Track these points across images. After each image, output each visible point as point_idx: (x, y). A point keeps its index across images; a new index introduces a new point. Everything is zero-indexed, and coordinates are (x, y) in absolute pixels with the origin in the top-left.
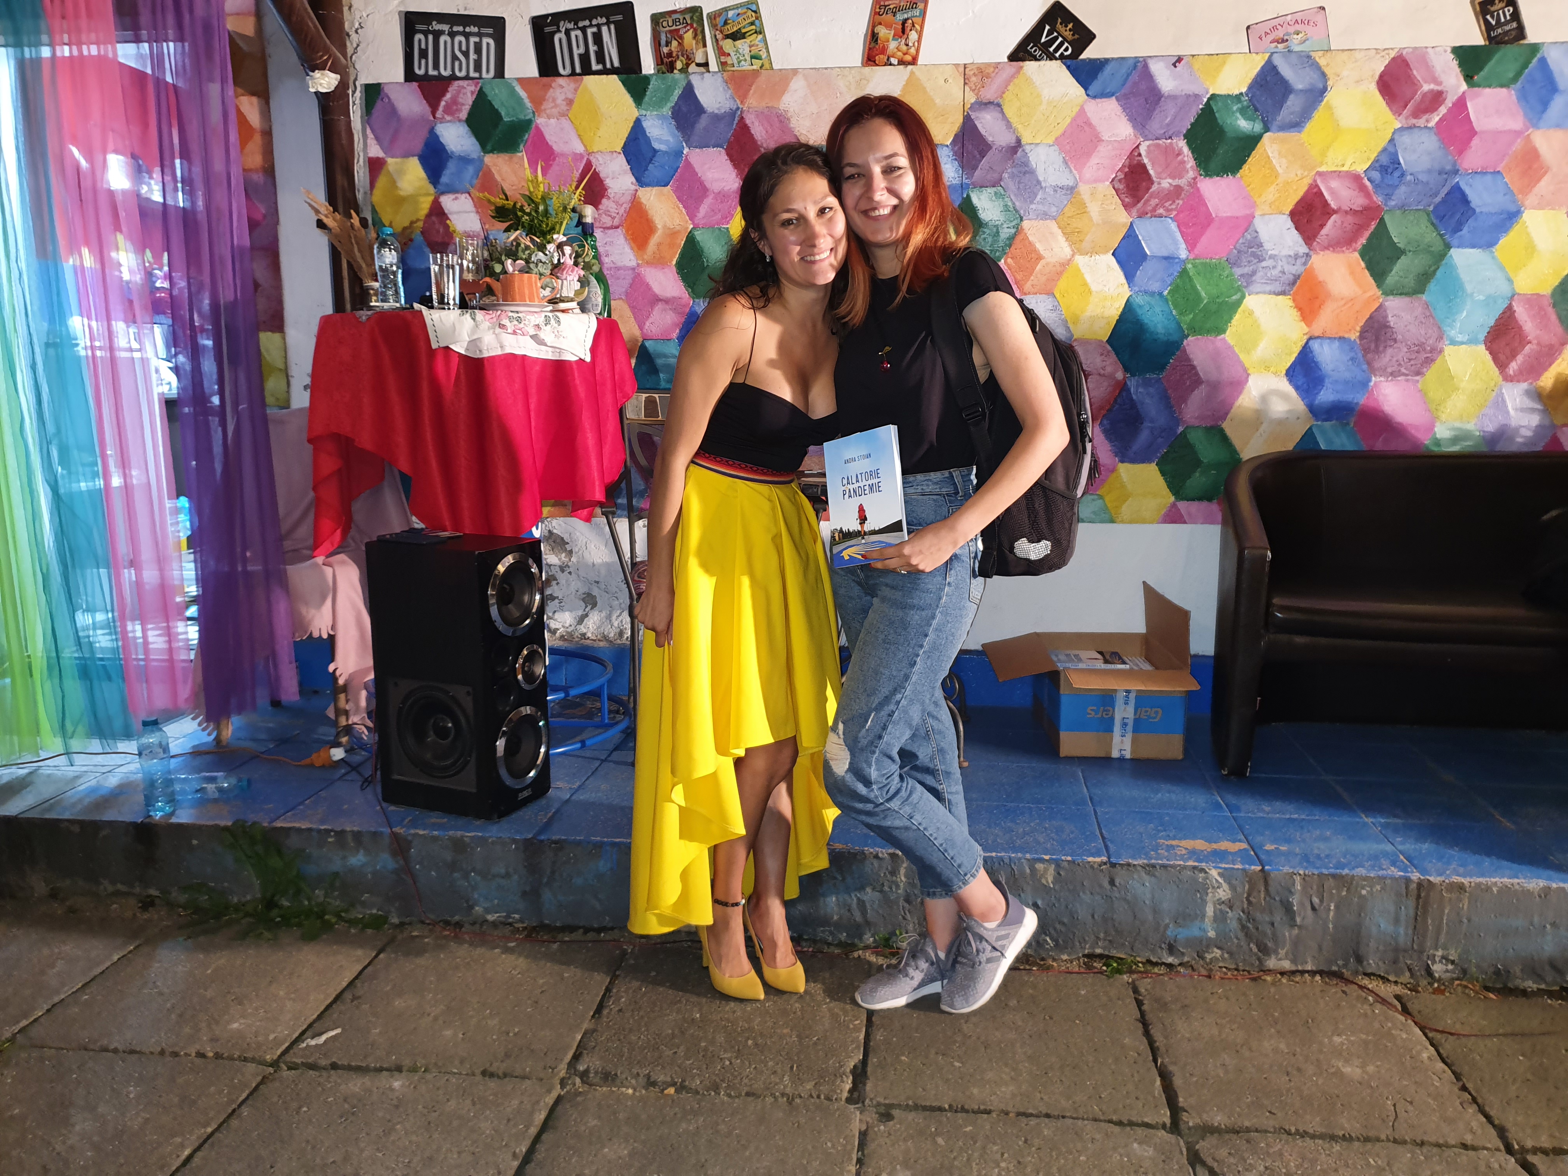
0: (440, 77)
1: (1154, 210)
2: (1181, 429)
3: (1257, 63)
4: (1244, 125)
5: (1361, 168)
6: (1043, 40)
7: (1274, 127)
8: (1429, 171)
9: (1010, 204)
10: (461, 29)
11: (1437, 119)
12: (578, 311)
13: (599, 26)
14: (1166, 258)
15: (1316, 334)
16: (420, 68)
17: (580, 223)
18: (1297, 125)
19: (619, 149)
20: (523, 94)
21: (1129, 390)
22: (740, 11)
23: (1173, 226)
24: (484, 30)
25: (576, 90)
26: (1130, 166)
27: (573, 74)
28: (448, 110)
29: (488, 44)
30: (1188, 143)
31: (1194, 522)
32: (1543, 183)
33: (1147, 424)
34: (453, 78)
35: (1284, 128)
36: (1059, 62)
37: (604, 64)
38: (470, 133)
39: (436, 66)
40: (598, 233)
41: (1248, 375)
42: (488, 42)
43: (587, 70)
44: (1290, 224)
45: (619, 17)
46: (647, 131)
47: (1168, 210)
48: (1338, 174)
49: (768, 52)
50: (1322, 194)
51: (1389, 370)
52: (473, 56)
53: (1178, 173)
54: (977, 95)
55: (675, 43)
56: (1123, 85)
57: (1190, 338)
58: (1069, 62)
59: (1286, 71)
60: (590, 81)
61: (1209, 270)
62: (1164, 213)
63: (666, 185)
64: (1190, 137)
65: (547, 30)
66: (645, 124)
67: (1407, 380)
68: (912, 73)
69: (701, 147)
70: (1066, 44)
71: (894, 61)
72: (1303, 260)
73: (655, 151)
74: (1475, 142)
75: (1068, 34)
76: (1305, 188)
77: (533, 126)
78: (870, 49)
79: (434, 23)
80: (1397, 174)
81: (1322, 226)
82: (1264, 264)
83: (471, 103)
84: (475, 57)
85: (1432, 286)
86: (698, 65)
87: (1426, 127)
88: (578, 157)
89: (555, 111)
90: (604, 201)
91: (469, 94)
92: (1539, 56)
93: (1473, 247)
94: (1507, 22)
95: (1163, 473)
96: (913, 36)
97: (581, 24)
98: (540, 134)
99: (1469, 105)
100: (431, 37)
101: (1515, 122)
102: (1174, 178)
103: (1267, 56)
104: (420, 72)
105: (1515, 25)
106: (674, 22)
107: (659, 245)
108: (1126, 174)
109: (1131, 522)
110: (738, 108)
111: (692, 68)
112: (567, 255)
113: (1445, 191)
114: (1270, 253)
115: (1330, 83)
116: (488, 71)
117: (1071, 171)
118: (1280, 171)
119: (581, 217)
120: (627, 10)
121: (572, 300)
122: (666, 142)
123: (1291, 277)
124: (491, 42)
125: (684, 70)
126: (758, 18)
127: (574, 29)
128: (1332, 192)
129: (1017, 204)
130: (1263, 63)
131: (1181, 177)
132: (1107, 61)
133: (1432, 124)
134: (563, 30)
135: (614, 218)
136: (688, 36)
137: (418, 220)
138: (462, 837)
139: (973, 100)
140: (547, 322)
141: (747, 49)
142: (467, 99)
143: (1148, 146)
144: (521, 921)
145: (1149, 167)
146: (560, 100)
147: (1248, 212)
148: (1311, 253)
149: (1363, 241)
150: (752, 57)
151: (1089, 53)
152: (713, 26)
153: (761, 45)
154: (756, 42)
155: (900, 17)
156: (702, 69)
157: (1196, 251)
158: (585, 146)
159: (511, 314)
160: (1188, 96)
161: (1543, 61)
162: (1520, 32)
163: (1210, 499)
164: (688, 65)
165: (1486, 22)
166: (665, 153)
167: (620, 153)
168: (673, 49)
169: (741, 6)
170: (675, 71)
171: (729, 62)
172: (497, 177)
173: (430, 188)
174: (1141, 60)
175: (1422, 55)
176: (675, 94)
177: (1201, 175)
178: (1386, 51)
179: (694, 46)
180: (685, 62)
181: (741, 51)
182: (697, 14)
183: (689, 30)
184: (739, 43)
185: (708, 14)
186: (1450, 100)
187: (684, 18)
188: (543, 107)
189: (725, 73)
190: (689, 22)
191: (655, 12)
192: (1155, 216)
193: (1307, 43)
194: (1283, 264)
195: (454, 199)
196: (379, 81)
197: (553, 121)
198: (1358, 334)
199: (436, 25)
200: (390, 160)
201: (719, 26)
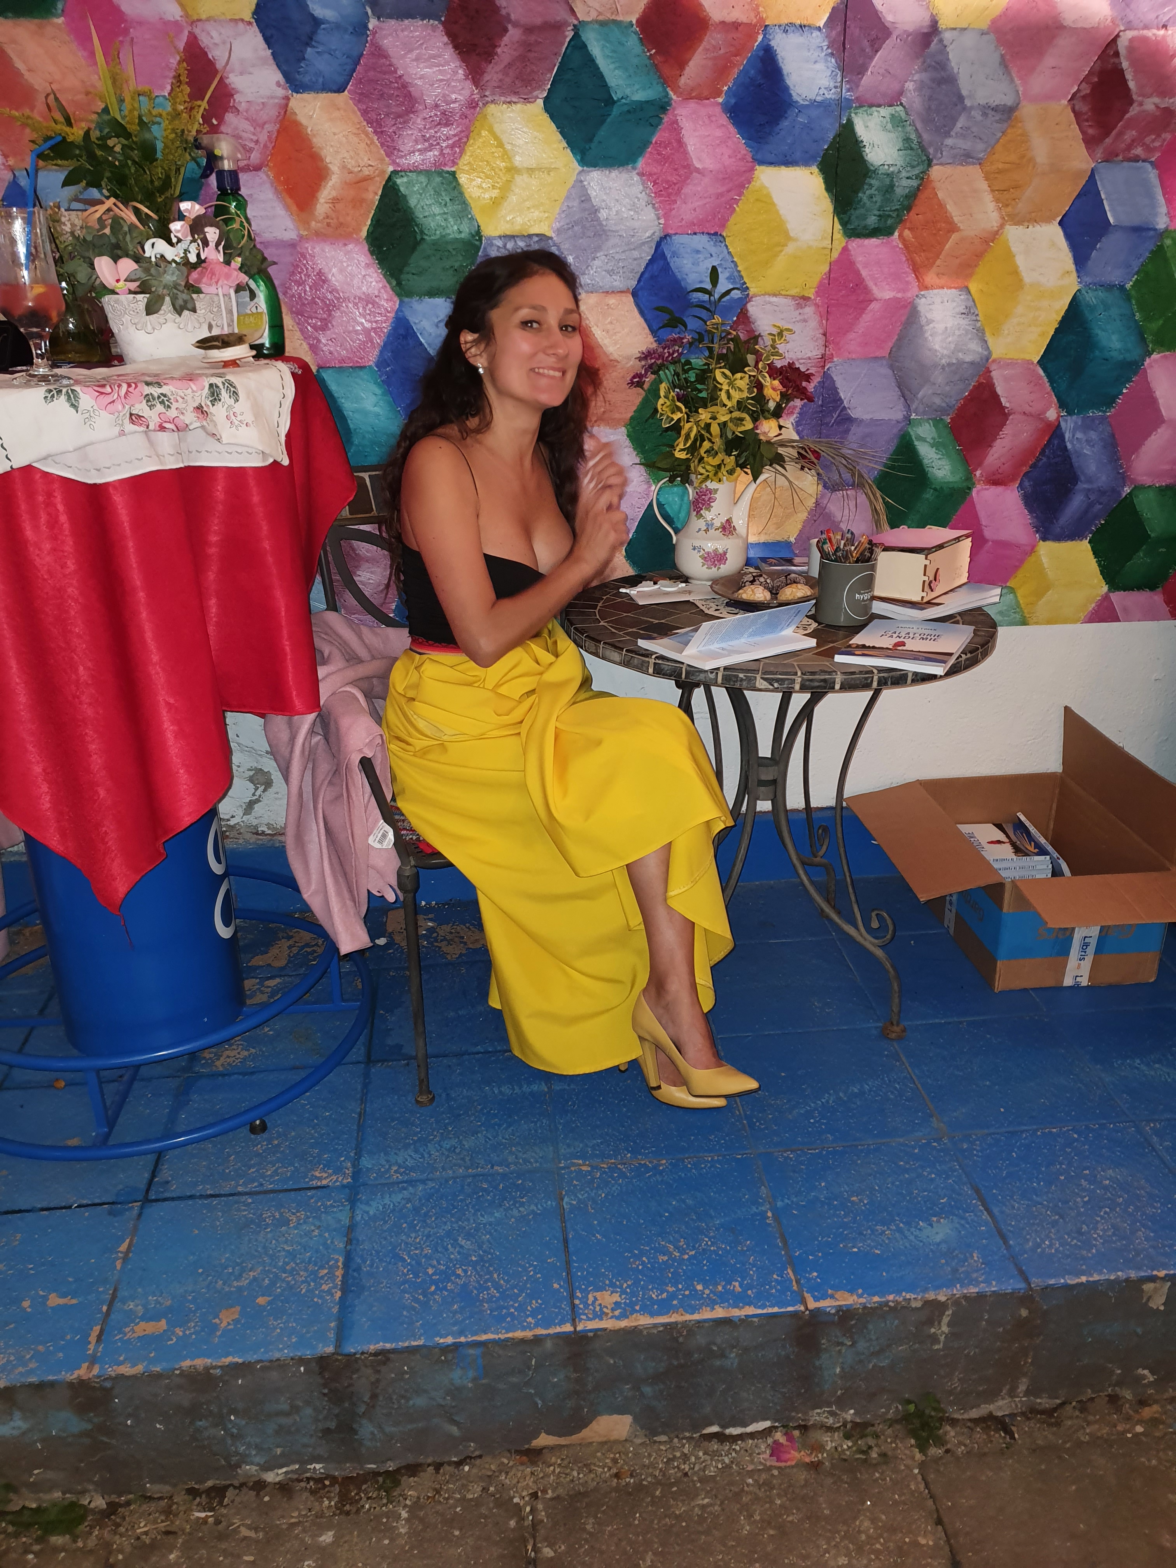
2: (1127, 490)
9: (913, 136)
14: (1138, 229)
19: (247, 15)
21: (1062, 437)
23: (1154, 176)
26: (1100, 73)
31: (1130, 619)
33: (1082, 486)
47: (1149, 149)
53: (1169, 88)
57: (1155, 356)
62: (1143, 156)
63: (340, 90)
69: (400, 18)
73: (317, 22)
88: (168, 28)
95: (1096, 553)
102: (1162, 94)
109: (1050, 622)
117: (1012, 81)
119: (212, 158)
129: (926, 136)
131: (1172, 95)
135: (251, 150)
140: (214, 394)
143: (1131, 41)
145: (1129, 76)
158: (183, 7)
159: (148, 390)
163: (1152, 587)
166: (337, 27)
167: (250, 23)
172: (19, 65)
192: (1129, 160)
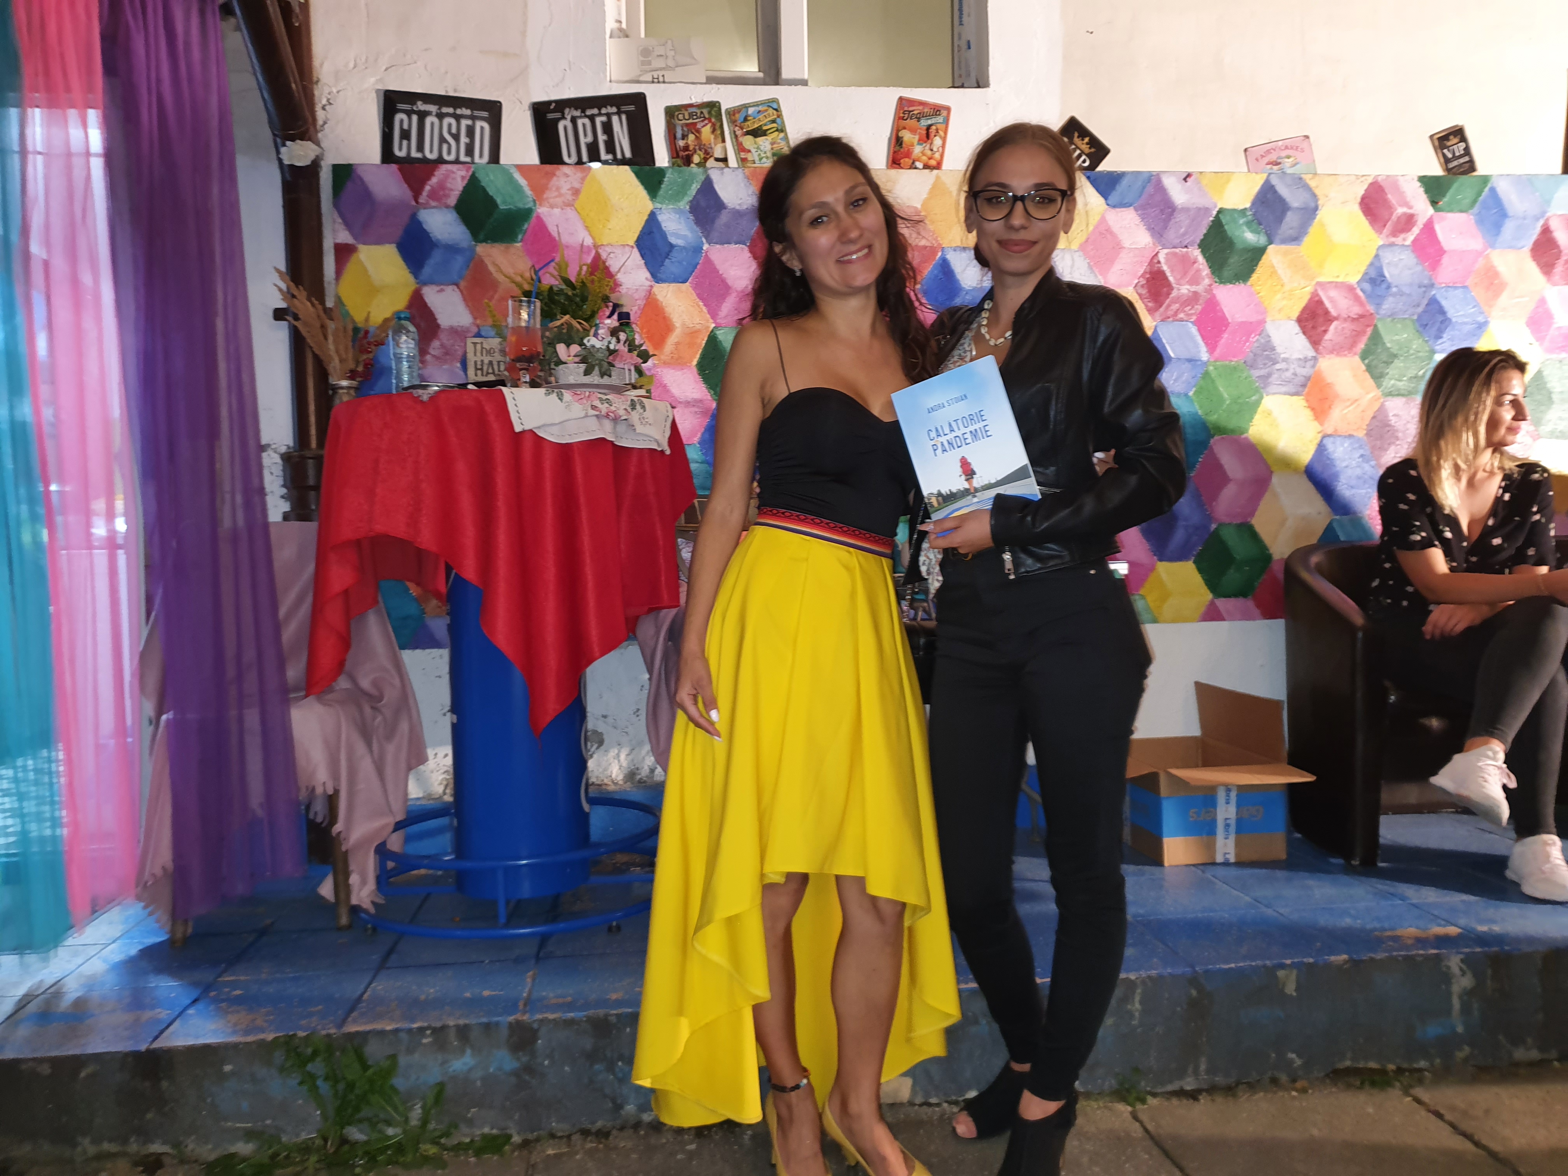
0: (425, 161)
1: (1176, 313)
2: (1214, 526)
3: (1258, 181)
4: (1250, 237)
5: (1354, 279)
7: (1277, 239)
8: (1410, 284)
10: (450, 110)
11: (1411, 238)
13: (608, 115)
14: (1190, 360)
15: (1329, 432)
16: (400, 149)
18: (1296, 239)
19: (632, 242)
20: (522, 182)
22: (760, 108)
23: (1194, 330)
24: (477, 113)
25: (583, 179)
26: (1151, 273)
27: (580, 162)
28: (433, 195)
29: (482, 128)
30: (1202, 251)
31: (1232, 618)
32: (1503, 296)
33: (1181, 523)
34: (440, 161)
35: (1284, 241)
37: (614, 153)
38: (459, 221)
39: (420, 147)
41: (1272, 472)
42: (482, 127)
43: (595, 159)
44: (1297, 329)
45: (632, 108)
46: (663, 225)
47: (1188, 315)
48: (1337, 285)
50: (1323, 303)
52: (464, 140)
53: (1195, 281)
55: (691, 137)
56: (1140, 197)
57: (1216, 437)
58: (1089, 173)
59: (1283, 190)
60: (598, 169)
61: (1230, 371)
62: (1185, 318)
64: (1204, 246)
66: (660, 218)
68: (938, 178)
69: (722, 243)
70: (1084, 157)
71: (919, 165)
72: (1312, 363)
73: (672, 246)
74: (1445, 260)
75: (1086, 148)
76: (1308, 297)
77: (534, 215)
78: (895, 152)
79: (419, 103)
80: (1384, 286)
81: (1325, 331)
82: (1278, 366)
83: (461, 188)
84: (467, 140)
86: (717, 160)
87: (1403, 245)
89: (559, 200)
91: (459, 179)
92: (1489, 186)
94: (1461, 156)
95: (1200, 570)
96: (937, 141)
98: (541, 225)
99: (1438, 228)
100: (415, 118)
101: (1475, 243)
103: (1265, 176)
104: (401, 154)
106: (691, 115)
107: (677, 344)
108: (1148, 280)
109: (1174, 621)
111: (711, 163)
112: (622, 342)
113: (1425, 302)
114: (1282, 356)
115: (1320, 202)
116: (481, 156)
117: (1096, 276)
118: (1286, 280)
120: (639, 100)
122: (684, 237)
123: (1303, 379)
124: (486, 126)
125: (702, 164)
126: (780, 116)
127: (580, 117)
128: (1332, 300)
130: (1261, 182)
131: (1198, 284)
132: (1121, 175)
133: (1408, 242)
134: (569, 117)
136: (706, 131)
141: (769, 147)
142: (458, 183)
143: (1167, 254)
145: (1168, 274)
146: (564, 190)
147: (1260, 317)
148: (1319, 356)
149: (1361, 346)
151: (1104, 166)
152: (733, 122)
153: (783, 143)
154: (778, 140)
155: (924, 123)
156: (721, 164)
157: (1216, 354)
158: (593, 238)
160: (1199, 209)
161: (1493, 190)
162: (1471, 167)
163: (1244, 595)
164: (706, 159)
165: (1444, 155)
166: (683, 248)
167: (632, 247)
168: (690, 142)
169: (762, 103)
170: (692, 165)
171: (750, 158)
172: (491, 268)
173: (410, 278)
174: (1154, 174)
175: (1394, 182)
176: (692, 188)
177: (1216, 282)
178: (1365, 178)
179: (712, 140)
180: (702, 156)
181: (762, 148)
182: (715, 109)
183: (707, 124)
184: (760, 140)
185: (727, 110)
186: (1421, 222)
187: (702, 113)
188: (545, 196)
189: (746, 170)
190: (707, 116)
191: (669, 104)
192: (1177, 320)
193: (1298, 166)
194: (1294, 367)
195: (438, 291)
196: (351, 162)
197: (557, 211)
198: (1365, 432)
199: (421, 106)
200: (361, 247)
201: (739, 122)
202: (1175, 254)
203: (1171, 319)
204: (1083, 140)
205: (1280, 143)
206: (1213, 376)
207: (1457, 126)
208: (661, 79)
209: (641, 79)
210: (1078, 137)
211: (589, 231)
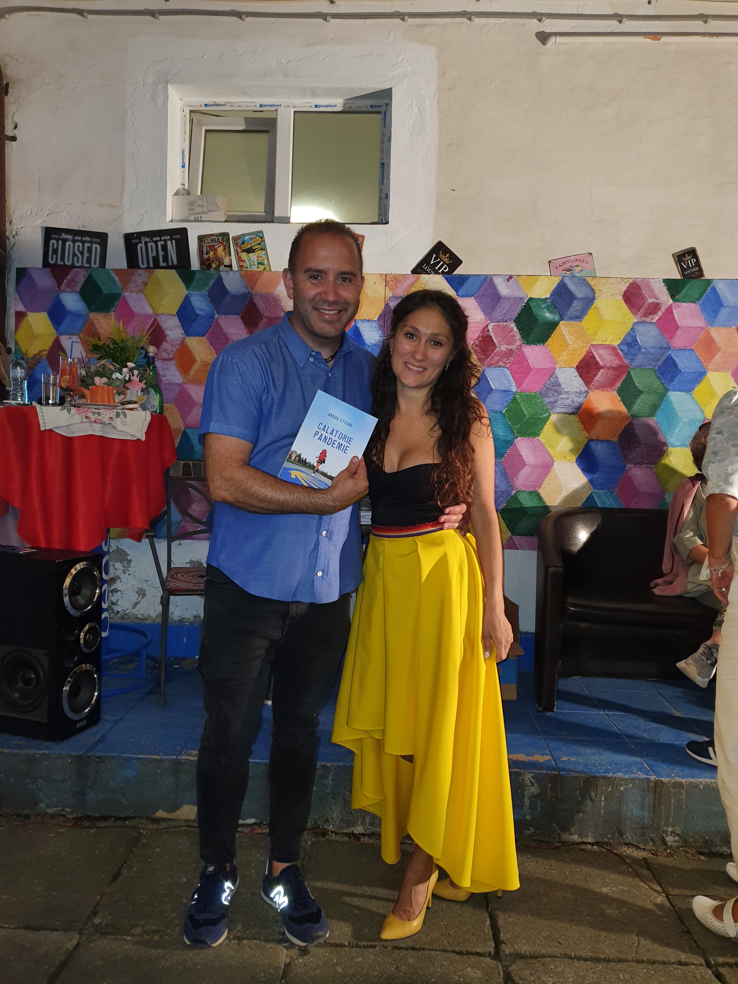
0: (65, 266)
1: (497, 363)
2: (514, 492)
3: (556, 281)
4: (548, 315)
5: (616, 343)
6: (432, 263)
7: (566, 318)
8: (655, 347)
10: (80, 238)
11: (657, 318)
12: (140, 409)
13: (165, 241)
14: (504, 391)
15: (593, 438)
16: (52, 259)
17: (146, 356)
18: (579, 317)
19: (174, 313)
20: (116, 278)
22: (252, 236)
23: (508, 372)
24: (94, 240)
25: (150, 277)
26: (483, 337)
27: (148, 267)
28: (68, 285)
29: (96, 248)
30: (516, 325)
31: (523, 549)
32: (717, 357)
34: (73, 266)
35: (571, 319)
36: (441, 275)
37: (168, 263)
38: (81, 299)
39: (63, 259)
40: (158, 364)
41: (554, 461)
43: (157, 266)
44: (576, 373)
45: (179, 236)
46: (193, 303)
47: (505, 363)
48: (603, 346)
49: (268, 261)
50: (594, 357)
51: (637, 461)
52: (86, 255)
53: (511, 342)
54: (393, 292)
55: (212, 253)
56: (478, 290)
57: (518, 439)
58: (447, 276)
59: (572, 287)
60: (159, 272)
61: (529, 398)
62: (503, 366)
63: (203, 335)
64: (517, 321)
65: (133, 241)
66: (192, 299)
67: (647, 467)
69: (226, 314)
70: (445, 266)
72: (585, 395)
73: (197, 315)
74: (679, 332)
75: (446, 260)
76: (585, 353)
77: (122, 297)
79: (63, 234)
80: (636, 348)
81: (595, 375)
82: (561, 396)
83: (83, 281)
84: (88, 255)
85: (659, 412)
86: (226, 266)
87: (651, 322)
88: (149, 316)
89: (136, 289)
90: (164, 344)
91: (82, 276)
92: (711, 286)
93: (681, 391)
94: (693, 267)
95: (504, 518)
97: (154, 239)
98: (125, 302)
99: (675, 312)
100: (60, 242)
101: (700, 322)
102: (508, 345)
103: (561, 278)
104: (52, 262)
105: (697, 269)
106: (212, 241)
107: (197, 371)
108: (480, 342)
110: (249, 293)
111: (222, 268)
112: (136, 376)
113: (664, 358)
114: (565, 390)
115: (597, 295)
116: (95, 263)
118: (570, 343)
119: (147, 352)
120: (183, 232)
121: (135, 403)
122: (204, 311)
123: (577, 405)
124: (98, 247)
125: (217, 269)
126: (263, 241)
127: (150, 242)
128: (600, 357)
130: (558, 282)
131: (512, 344)
132: (469, 276)
133: (654, 321)
134: (143, 242)
135: (170, 354)
136: (220, 249)
137: (44, 350)
138: (34, 754)
139: (390, 295)
140: (118, 415)
141: (256, 259)
142: (81, 279)
143: (493, 326)
144: (71, 813)
145: (494, 338)
146: (139, 282)
147: (552, 366)
148: (589, 391)
149: (619, 385)
150: (259, 263)
151: (459, 271)
152: (236, 244)
153: (264, 257)
154: (262, 255)
156: (228, 269)
157: (521, 388)
158: (154, 311)
159: (94, 410)
160: (516, 298)
161: (714, 289)
162: (701, 273)
163: (532, 535)
164: (219, 266)
165: (682, 266)
166: (203, 317)
167: (175, 315)
168: (210, 256)
169: (253, 233)
170: (211, 269)
171: (245, 265)
172: (97, 326)
173: (54, 331)
174: (489, 276)
175: (647, 282)
176: (210, 282)
177: (524, 344)
178: (627, 280)
179: (224, 255)
180: (217, 264)
181: (252, 260)
182: (226, 237)
183: (220, 246)
184: (251, 255)
185: (233, 237)
186: (664, 308)
187: (218, 239)
188: (128, 286)
189: (242, 272)
190: (221, 241)
191: (201, 234)
192: (497, 367)
193: (583, 272)
194: (572, 397)
195: (68, 339)
196: (26, 267)
197: (134, 295)
198: (618, 439)
199: (64, 236)
200: (29, 313)
201: (239, 244)
202: (499, 325)
203: (494, 366)
204: (445, 255)
205: (572, 258)
206: (519, 401)
207: (692, 248)
208: (200, 219)
209: (189, 219)
210: (442, 254)
211: (151, 306)
